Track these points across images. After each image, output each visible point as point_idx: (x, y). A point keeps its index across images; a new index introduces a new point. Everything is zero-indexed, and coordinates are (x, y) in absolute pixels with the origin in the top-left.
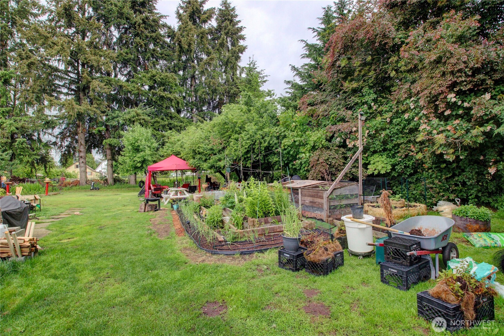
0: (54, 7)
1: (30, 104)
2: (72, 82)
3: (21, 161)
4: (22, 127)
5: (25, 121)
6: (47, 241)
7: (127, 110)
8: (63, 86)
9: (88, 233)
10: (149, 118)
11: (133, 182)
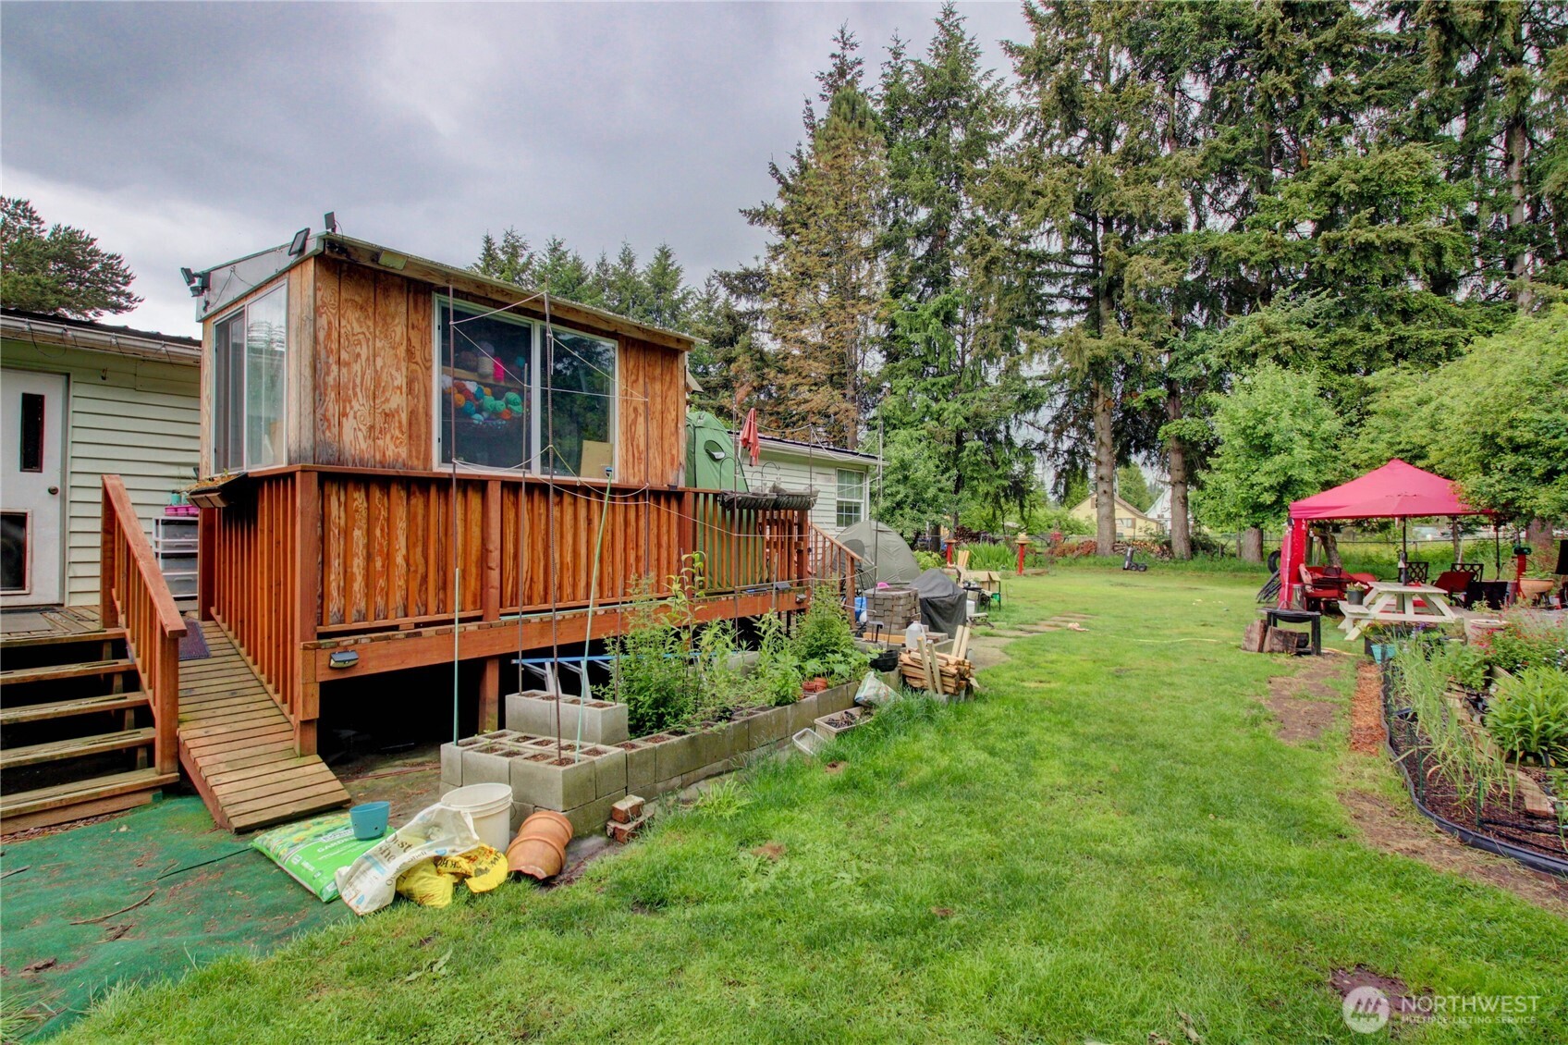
0: (1035, 100)
1: (990, 357)
2: (1081, 279)
3: (974, 492)
4: (977, 415)
5: (981, 400)
6: (997, 676)
7: (1235, 321)
8: (1060, 295)
9: (1085, 678)
10: (1311, 334)
11: (1250, 555)
